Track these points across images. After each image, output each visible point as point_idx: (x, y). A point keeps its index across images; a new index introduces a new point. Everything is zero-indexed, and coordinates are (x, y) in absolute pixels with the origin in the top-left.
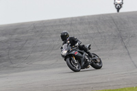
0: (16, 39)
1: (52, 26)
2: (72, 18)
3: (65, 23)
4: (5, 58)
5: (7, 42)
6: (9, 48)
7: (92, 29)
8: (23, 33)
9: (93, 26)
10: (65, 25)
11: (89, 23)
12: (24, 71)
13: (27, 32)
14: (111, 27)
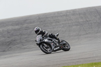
0: (26, 27)
1: (52, 17)
2: (67, 11)
4: (18, 41)
5: (19, 30)
6: (21, 34)
7: (82, 18)
8: (31, 23)
9: (82, 16)
10: (61, 16)
11: (80, 14)
12: (32, 50)
13: (34, 22)
14: (96, 17)
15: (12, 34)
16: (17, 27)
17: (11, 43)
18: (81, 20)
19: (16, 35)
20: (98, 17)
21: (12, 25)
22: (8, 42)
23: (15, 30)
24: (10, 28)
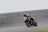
3: (27, 12)
4: (6, 23)
6: (8, 20)
8: (13, 15)
11: (36, 12)
12: (12, 27)
14: (43, 13)
15: (3, 20)
16: (6, 17)
17: (2, 23)
18: (37, 15)
19: (5, 20)
20: (45, 13)
21: (4, 16)
22: (1, 23)
23: (5, 18)
24: (3, 17)
